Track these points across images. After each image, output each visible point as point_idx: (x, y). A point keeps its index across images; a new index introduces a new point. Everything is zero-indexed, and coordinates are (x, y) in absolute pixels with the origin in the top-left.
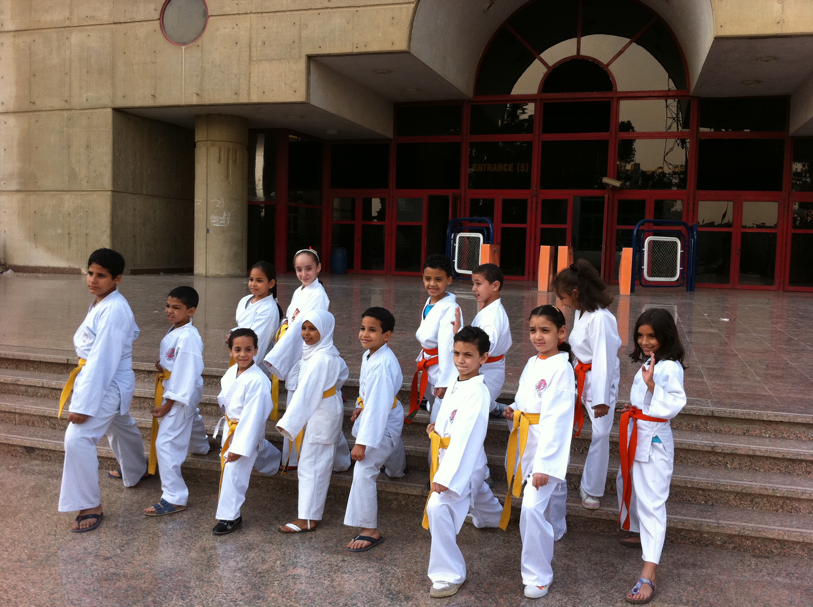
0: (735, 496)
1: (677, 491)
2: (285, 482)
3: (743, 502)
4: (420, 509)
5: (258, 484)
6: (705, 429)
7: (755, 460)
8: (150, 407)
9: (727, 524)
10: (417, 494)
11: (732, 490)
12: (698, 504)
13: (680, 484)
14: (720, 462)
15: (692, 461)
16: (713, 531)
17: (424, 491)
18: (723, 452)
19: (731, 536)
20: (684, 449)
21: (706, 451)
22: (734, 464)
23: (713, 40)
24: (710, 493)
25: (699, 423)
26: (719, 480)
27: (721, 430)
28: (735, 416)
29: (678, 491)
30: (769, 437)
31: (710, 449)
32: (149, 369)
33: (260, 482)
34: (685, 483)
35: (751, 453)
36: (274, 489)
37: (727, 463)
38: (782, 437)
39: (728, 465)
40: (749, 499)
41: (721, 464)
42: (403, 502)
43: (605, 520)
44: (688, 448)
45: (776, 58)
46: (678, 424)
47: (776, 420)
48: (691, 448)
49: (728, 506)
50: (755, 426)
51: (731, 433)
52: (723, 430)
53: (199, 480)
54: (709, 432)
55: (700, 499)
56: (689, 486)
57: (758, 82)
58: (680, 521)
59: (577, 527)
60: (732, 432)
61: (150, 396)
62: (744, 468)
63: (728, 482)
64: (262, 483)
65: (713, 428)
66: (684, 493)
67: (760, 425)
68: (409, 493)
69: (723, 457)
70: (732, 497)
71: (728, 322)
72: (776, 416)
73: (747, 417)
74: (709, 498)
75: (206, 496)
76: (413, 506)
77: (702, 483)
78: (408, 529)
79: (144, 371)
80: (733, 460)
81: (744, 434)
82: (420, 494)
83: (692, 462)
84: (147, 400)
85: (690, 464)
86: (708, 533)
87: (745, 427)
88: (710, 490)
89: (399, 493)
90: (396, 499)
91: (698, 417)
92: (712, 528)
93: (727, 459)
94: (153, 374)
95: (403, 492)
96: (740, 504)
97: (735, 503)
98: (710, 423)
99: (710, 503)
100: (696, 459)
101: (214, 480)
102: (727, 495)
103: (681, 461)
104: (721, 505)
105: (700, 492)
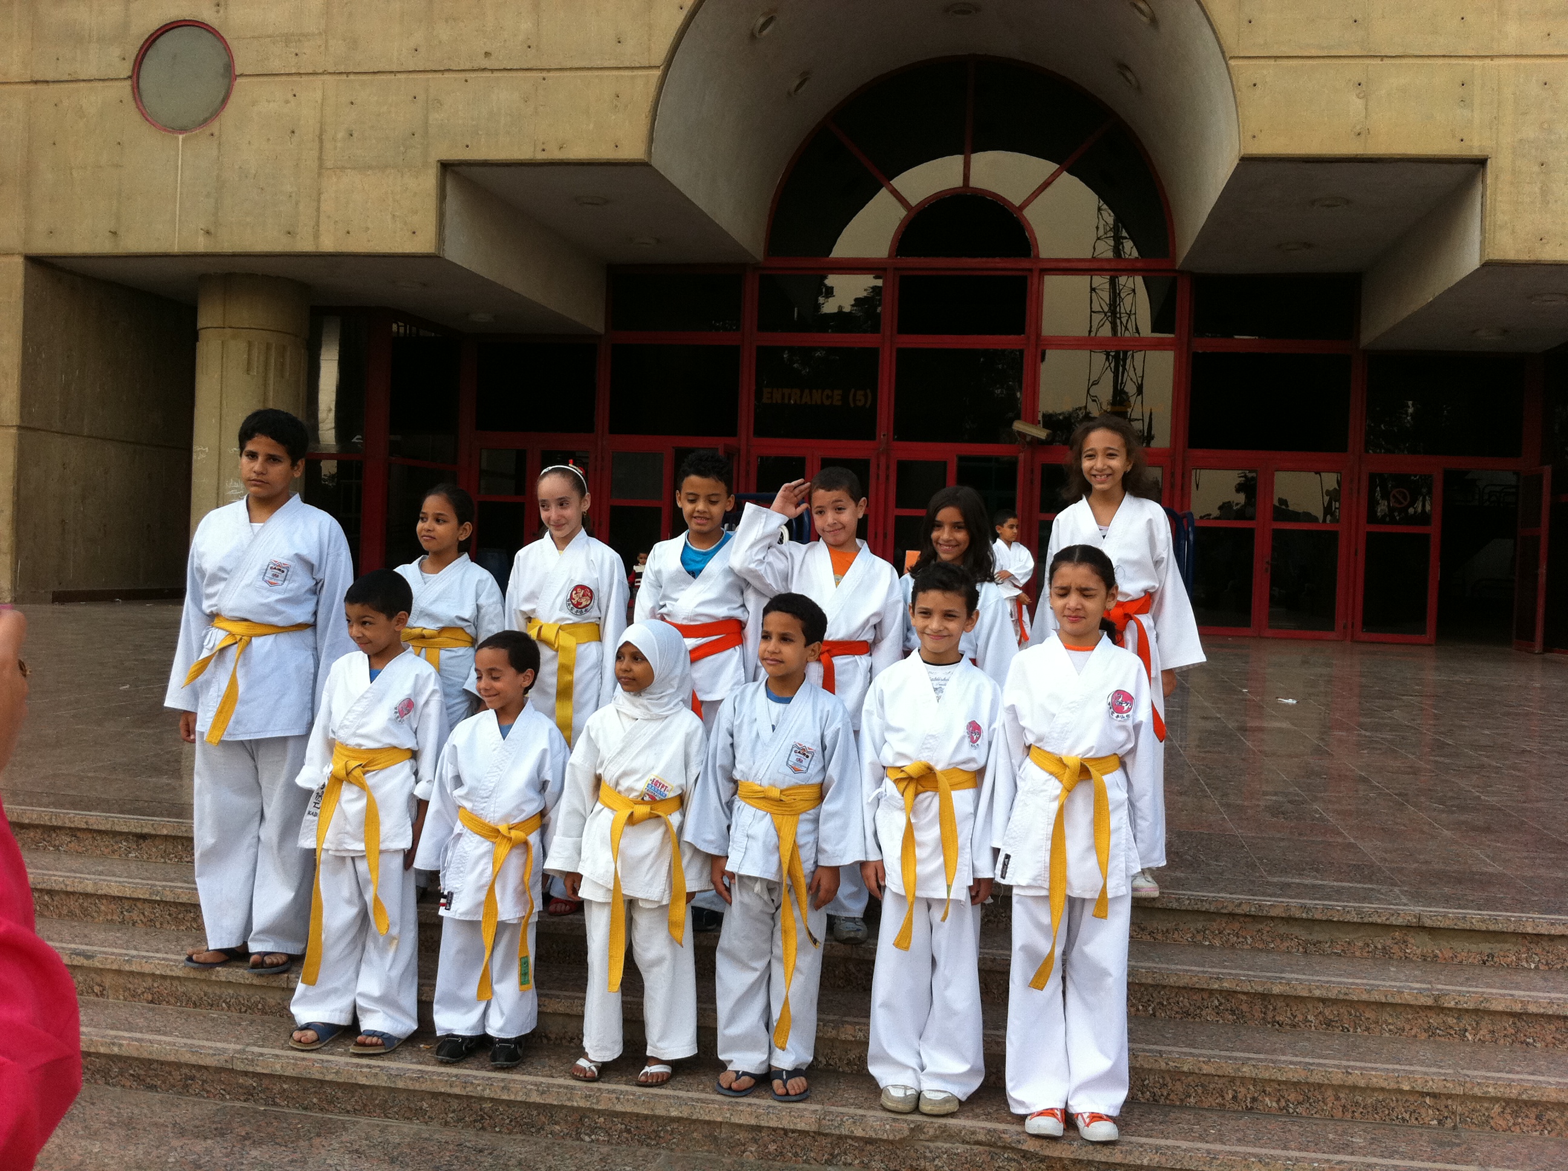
0: (1504, 1108)
2: (487, 1105)
3: (1520, 1120)
4: (811, 1162)
5: (421, 1109)
6: (1402, 954)
7: (1523, 1023)
8: (145, 920)
10: (807, 1128)
11: (1499, 1095)
12: (1422, 1126)
13: (1384, 1084)
14: (1451, 1028)
15: (1391, 1027)
17: (824, 1122)
18: (1460, 1007)
20: (1376, 1003)
21: (1420, 1007)
22: (1481, 1032)
23: (1236, 162)
24: (1450, 1102)
25: (1389, 942)
27: (1436, 956)
28: (1467, 926)
29: (1381, 1098)
30: (1537, 968)
31: (1430, 1002)
32: (138, 830)
33: (425, 1105)
34: (1398, 1082)
35: (1518, 1008)
36: (460, 1120)
37: (1466, 1030)
38: (1562, 968)
39: (1467, 1034)
40: (1533, 1112)
41: (1453, 1032)
42: (772, 1147)
44: (1384, 1000)
45: (1348, 202)
46: (1346, 945)
47: (1553, 932)
48: (1391, 1000)
50: (1507, 946)
51: (1456, 961)
52: (1440, 955)
53: (277, 1100)
54: (1412, 961)
55: (1429, 1116)
56: (1406, 1088)
57: (1308, 245)
60: (1459, 959)
61: (147, 896)
62: (1502, 1041)
63: (1487, 1078)
64: (431, 1106)
65: (1418, 952)
66: (1392, 1105)
67: (1515, 944)
68: (787, 1126)
69: (1458, 1018)
70: (1497, 1108)
71: (1293, 705)
72: (1552, 924)
73: (1492, 928)
74: (1446, 1114)
75: (302, 1143)
76: (796, 1155)
77: (1433, 1080)
79: (129, 833)
80: (1478, 1024)
81: (1484, 963)
82: (814, 1128)
83: (1390, 1030)
84: (139, 904)
85: (1387, 1035)
87: (1486, 948)
88: (1449, 1096)
89: (763, 1127)
90: (755, 1141)
91: (1387, 927)
93: (1466, 1022)
94: (148, 841)
95: (773, 1124)
96: (1514, 1124)
97: (1503, 1123)
98: (1412, 941)
99: (1449, 1123)
100: (1400, 1024)
101: (315, 1100)
102: (1486, 1105)
103: (1367, 1029)
104: (1473, 1127)
105: (1428, 1100)
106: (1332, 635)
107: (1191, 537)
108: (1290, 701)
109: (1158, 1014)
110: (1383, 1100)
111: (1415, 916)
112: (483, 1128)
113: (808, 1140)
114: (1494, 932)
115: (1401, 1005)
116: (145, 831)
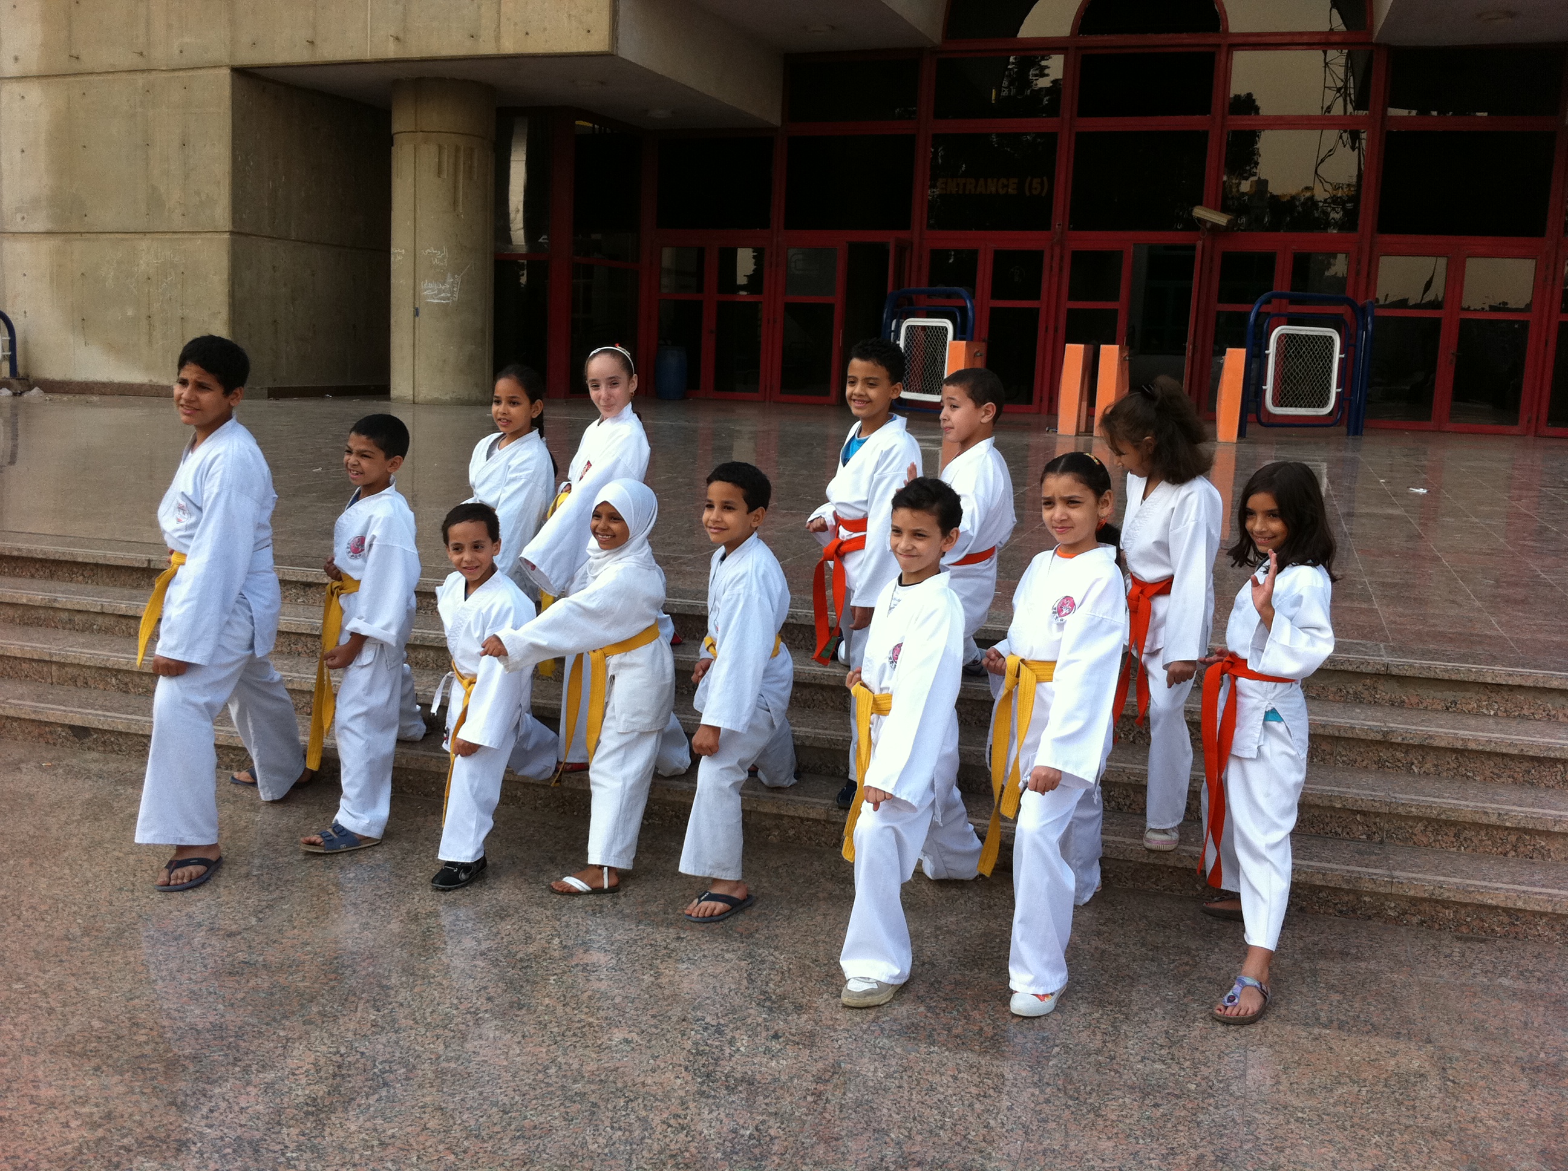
0: (1426, 827)
1: (1314, 816)
2: (568, 794)
3: (1440, 837)
6: (1371, 699)
7: (1465, 759)
9: (1408, 879)
10: (818, 817)
11: (1420, 814)
12: (1353, 839)
13: (1319, 802)
14: (1399, 761)
15: (1345, 759)
16: (1382, 890)
18: (1406, 742)
19: (1415, 901)
21: (1371, 741)
22: (1427, 766)
24: (1378, 820)
25: (1360, 688)
26: (1396, 795)
27: (1403, 702)
28: (1432, 675)
29: (1316, 814)
30: (1496, 714)
31: (1379, 737)
32: (305, 579)
33: (519, 793)
34: (1330, 800)
35: (1459, 745)
36: (546, 806)
38: (1519, 715)
39: (1413, 767)
40: (1452, 831)
41: (1401, 765)
42: (791, 832)
43: (1175, 868)
44: (1337, 734)
47: (1510, 683)
48: (1343, 734)
49: (1411, 844)
50: (1468, 695)
51: (1421, 706)
52: (1407, 701)
54: (1380, 704)
55: (1359, 831)
56: (1338, 806)
58: (1319, 871)
59: (1120, 880)
60: (1425, 705)
61: (308, 632)
62: (1445, 774)
63: (1413, 800)
64: (524, 794)
65: (1387, 697)
66: (1328, 820)
67: (1477, 693)
68: (802, 815)
69: (1405, 753)
70: (1420, 826)
71: (1424, 495)
72: (1510, 675)
73: (1454, 677)
74: (1374, 830)
76: (810, 839)
77: (1362, 800)
78: (801, 881)
79: (297, 582)
80: (1423, 758)
81: (1447, 709)
82: (823, 817)
83: (1343, 761)
84: (303, 638)
85: (1341, 765)
86: (1372, 894)
87: (1449, 695)
88: (1378, 814)
89: (784, 816)
90: (777, 827)
91: (1358, 675)
92: (1380, 885)
93: (1412, 756)
95: (791, 813)
96: (1434, 841)
97: (1425, 840)
98: (1382, 688)
99: (1377, 838)
100: (1352, 756)
101: (433, 789)
102: (1410, 823)
103: (1323, 760)
104: (1398, 842)
105: (1358, 817)
107: (1370, 327)
111: (1384, 665)
112: (564, 812)
113: (820, 827)
114: (1457, 681)
115: (1353, 739)
116: (310, 580)
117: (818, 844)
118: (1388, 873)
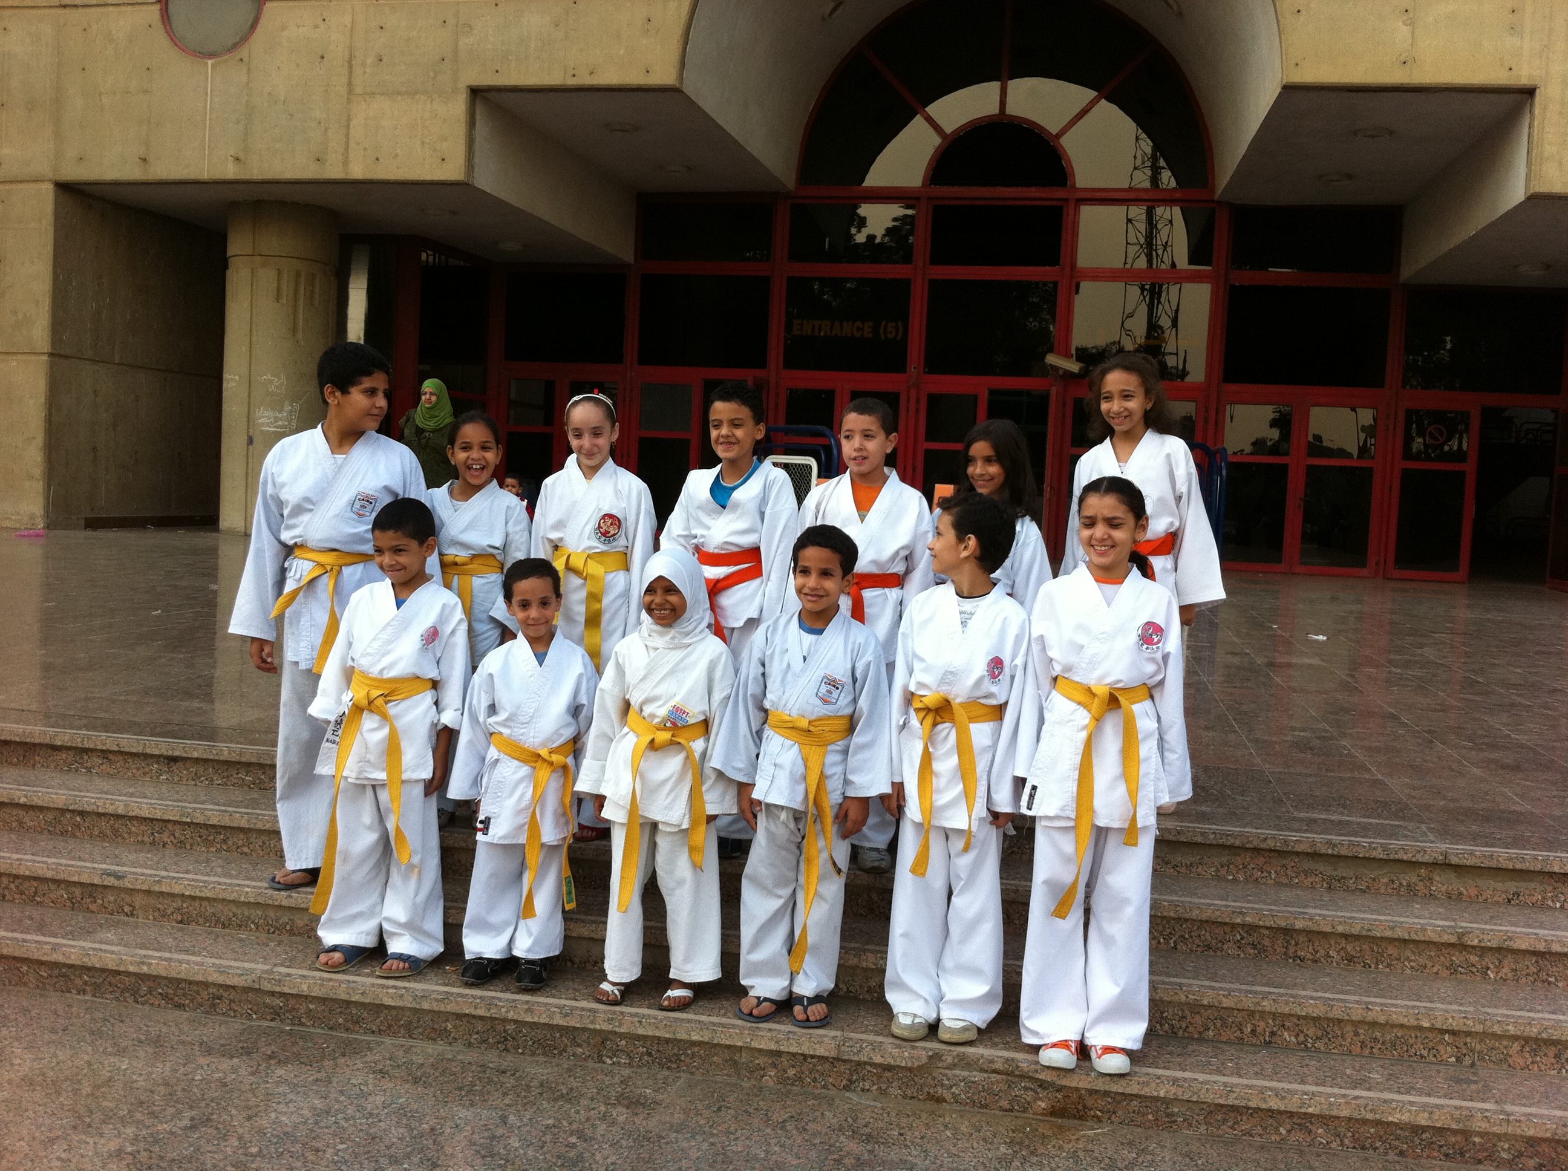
0: (1523, 1047)
1: (1397, 1036)
2: (511, 1027)
3: (1538, 1059)
4: (830, 1087)
5: (445, 1030)
6: (1427, 892)
7: (1546, 963)
8: (175, 842)
9: (1525, 1115)
10: (826, 1054)
11: (1519, 1033)
12: (1441, 1063)
13: (1405, 1021)
14: (1473, 965)
15: (1413, 964)
16: (1495, 1129)
17: (843, 1048)
18: (1483, 945)
19: (1532, 1142)
20: (1398, 940)
21: (1442, 944)
22: (1504, 970)
23: (1279, 90)
24: (1468, 1040)
25: (1414, 879)
26: (1490, 1010)
27: (1461, 894)
28: (1494, 864)
29: (1399, 1035)
30: (1562, 907)
31: (1453, 939)
32: (170, 753)
33: (450, 1026)
34: (1418, 1019)
35: (1541, 947)
36: (483, 1041)
37: (1488, 968)
39: (1489, 972)
40: (1552, 1051)
41: (1475, 970)
42: (791, 1072)
43: (1257, 1110)
44: (1406, 937)
45: (1391, 133)
46: (1370, 881)
48: (1414, 937)
49: (1505, 1066)
50: (1533, 885)
51: (1481, 899)
52: (1465, 892)
53: (303, 1020)
54: (1436, 898)
55: (1448, 1054)
56: (1426, 1024)
57: (1349, 177)
58: (1424, 1107)
59: (1190, 1125)
60: (1484, 897)
61: (177, 818)
62: (1524, 980)
63: (1508, 1016)
64: (455, 1027)
65: (1444, 889)
66: (1411, 1041)
67: (1542, 883)
68: (807, 1052)
69: (1480, 956)
70: (1516, 1046)
71: (1324, 641)
73: (1518, 866)
74: (1465, 1051)
75: (326, 1063)
76: (815, 1080)
77: (1453, 1017)
80: (1500, 962)
81: (1509, 901)
82: (834, 1054)
83: (1412, 967)
84: (170, 826)
85: (1408, 971)
86: (1483, 1134)
87: (1511, 886)
88: (1468, 1034)
89: (783, 1052)
90: (774, 1065)
91: (1413, 864)
92: (1495, 1125)
93: (1489, 960)
94: (180, 764)
95: (793, 1049)
96: (1532, 1063)
97: (1521, 1061)
98: (1438, 878)
99: (1467, 1061)
100: (1422, 961)
101: (341, 1020)
102: (1505, 1043)
103: (1389, 966)
104: (1491, 1065)
105: (1447, 1037)
106: (1364, 572)
107: (1224, 472)
108: (1320, 637)
109: (1178, 947)
110: (1402, 1037)
111: (1442, 854)
112: (506, 1050)
113: (827, 1065)
114: (1521, 871)
115: (1424, 942)
116: (177, 753)
117: (825, 1087)
118: (1499, 1108)
